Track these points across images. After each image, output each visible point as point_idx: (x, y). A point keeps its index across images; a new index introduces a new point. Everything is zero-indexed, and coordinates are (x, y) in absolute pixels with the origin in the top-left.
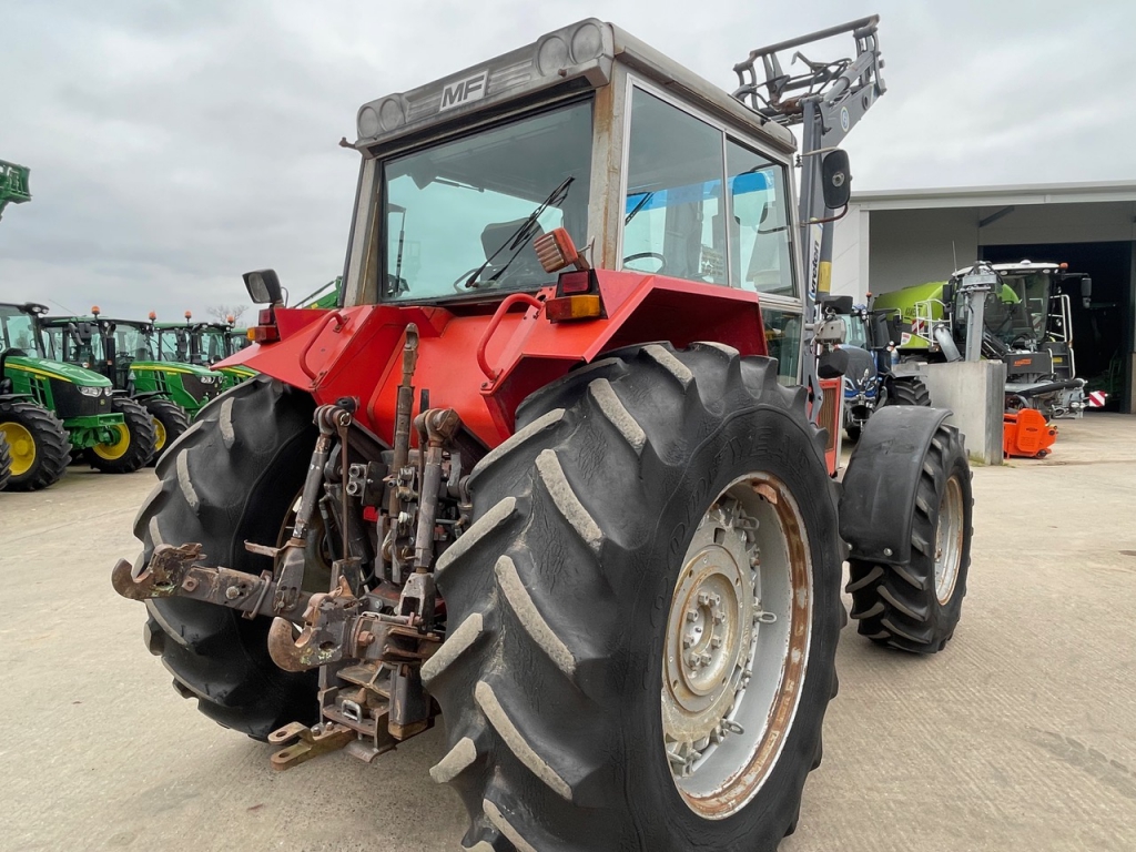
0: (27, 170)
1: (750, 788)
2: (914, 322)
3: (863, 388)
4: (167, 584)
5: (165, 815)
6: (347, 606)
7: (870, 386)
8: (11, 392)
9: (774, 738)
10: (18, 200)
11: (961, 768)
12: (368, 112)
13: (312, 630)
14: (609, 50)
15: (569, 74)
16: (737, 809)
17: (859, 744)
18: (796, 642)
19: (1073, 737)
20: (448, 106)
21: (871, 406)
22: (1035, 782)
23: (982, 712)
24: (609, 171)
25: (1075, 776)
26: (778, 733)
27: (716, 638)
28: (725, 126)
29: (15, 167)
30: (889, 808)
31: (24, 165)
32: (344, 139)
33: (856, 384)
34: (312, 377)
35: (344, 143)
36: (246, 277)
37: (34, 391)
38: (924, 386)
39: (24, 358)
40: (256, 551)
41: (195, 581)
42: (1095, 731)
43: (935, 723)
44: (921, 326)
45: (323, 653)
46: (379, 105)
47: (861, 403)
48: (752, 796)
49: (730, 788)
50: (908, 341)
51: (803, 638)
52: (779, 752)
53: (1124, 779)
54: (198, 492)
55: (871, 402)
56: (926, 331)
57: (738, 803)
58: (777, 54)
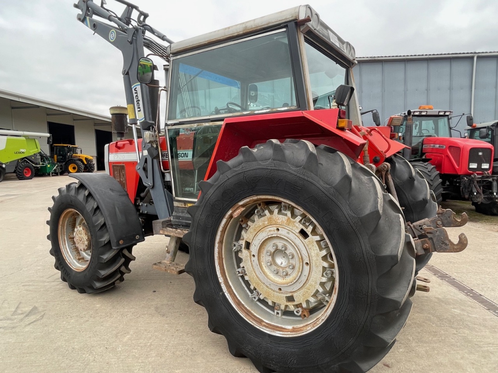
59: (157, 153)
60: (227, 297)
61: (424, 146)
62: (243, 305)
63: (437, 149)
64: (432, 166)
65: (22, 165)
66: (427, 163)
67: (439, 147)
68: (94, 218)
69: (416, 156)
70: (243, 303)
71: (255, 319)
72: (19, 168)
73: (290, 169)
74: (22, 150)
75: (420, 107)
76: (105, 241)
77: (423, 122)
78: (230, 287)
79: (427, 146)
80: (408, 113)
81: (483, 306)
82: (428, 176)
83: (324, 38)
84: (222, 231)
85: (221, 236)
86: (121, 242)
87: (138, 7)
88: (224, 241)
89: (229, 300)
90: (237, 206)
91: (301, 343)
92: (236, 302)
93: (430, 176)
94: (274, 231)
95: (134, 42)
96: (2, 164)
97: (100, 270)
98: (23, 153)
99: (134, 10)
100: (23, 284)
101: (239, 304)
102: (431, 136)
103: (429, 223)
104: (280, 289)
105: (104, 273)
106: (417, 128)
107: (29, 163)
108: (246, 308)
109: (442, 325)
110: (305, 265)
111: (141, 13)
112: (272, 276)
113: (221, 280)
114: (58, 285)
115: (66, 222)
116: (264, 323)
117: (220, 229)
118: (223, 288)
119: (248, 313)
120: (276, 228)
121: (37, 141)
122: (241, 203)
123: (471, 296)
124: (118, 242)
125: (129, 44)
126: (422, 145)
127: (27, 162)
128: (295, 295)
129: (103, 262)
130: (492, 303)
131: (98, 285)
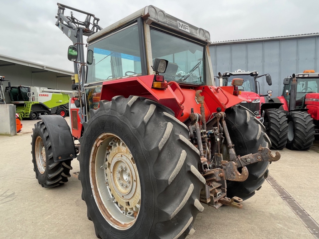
15: (207, 41)
59: (79, 104)
60: (95, 198)
61: (306, 99)
62: (103, 205)
63: (313, 102)
64: (308, 115)
65: (60, 109)
66: (304, 112)
67: (316, 100)
68: (47, 142)
69: (300, 107)
70: (104, 203)
71: (108, 215)
72: (58, 111)
73: (118, 116)
74: (60, 101)
75: (305, 71)
76: (50, 157)
77: (309, 82)
78: (98, 192)
79: (308, 100)
80: (293, 76)
81: (305, 224)
82: (303, 122)
83: (170, 27)
84: (93, 155)
85: (93, 158)
86: (60, 158)
87: (94, 15)
88: (96, 161)
89: (95, 200)
90: (98, 140)
91: (124, 235)
92: (99, 202)
93: (305, 122)
94: (120, 157)
95: (78, 36)
96: (49, 109)
97: (49, 174)
98: (61, 102)
99: (92, 17)
100: (17, 179)
101: (101, 203)
102: (312, 92)
103: (252, 157)
104: (123, 196)
105: (51, 176)
106: (304, 86)
107: (64, 108)
108: (104, 207)
109: (260, 235)
110: (134, 181)
111: (95, 19)
112: (120, 188)
113: (92, 187)
114: (34, 181)
115: (39, 144)
116: (112, 219)
117: (92, 154)
118: (93, 192)
119: (105, 210)
120: (121, 155)
121: (68, 95)
122: (100, 137)
123: (300, 216)
124: (58, 158)
125: (75, 38)
126: (305, 98)
127: (63, 108)
128: (130, 201)
129: (49, 169)
130: (314, 222)
131: (48, 183)
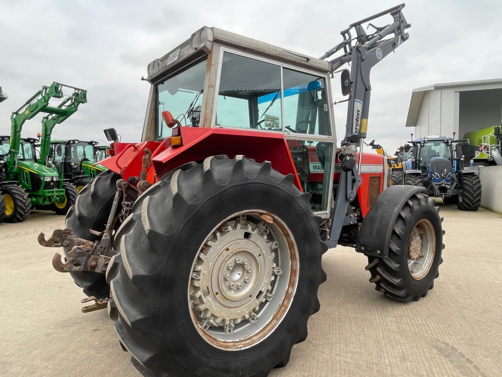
0: (86, 91)
1: (253, 342)
2: (481, 146)
3: (444, 178)
4: (58, 243)
5: (66, 329)
6: (87, 251)
7: (448, 177)
8: (83, 175)
9: (273, 323)
10: (83, 103)
11: (387, 353)
12: (150, 66)
13: (71, 258)
14: (211, 38)
15: (198, 49)
16: (242, 349)
17: (346, 336)
18: (291, 284)
19: (456, 346)
20: (170, 62)
21: (449, 187)
22: (419, 363)
23: (417, 330)
24: (209, 87)
25: (442, 362)
26: (275, 321)
27: (247, 278)
28: (282, 64)
29: (82, 90)
30: (340, 364)
31: (85, 89)
32: (143, 77)
33: (441, 176)
34: (120, 168)
35: (143, 79)
36: (105, 131)
37: (91, 174)
38: (478, 178)
39: (89, 162)
40: (93, 233)
41: (68, 242)
42: (470, 345)
43: (389, 332)
44: (485, 148)
45: (75, 267)
46: (152, 64)
47: (443, 185)
48: (253, 345)
49: (243, 341)
50: (478, 155)
51: (294, 282)
52: (274, 330)
53: (468, 368)
54: (79, 211)
55: (448, 185)
56: (488, 150)
57: (244, 347)
58: (362, 25)
